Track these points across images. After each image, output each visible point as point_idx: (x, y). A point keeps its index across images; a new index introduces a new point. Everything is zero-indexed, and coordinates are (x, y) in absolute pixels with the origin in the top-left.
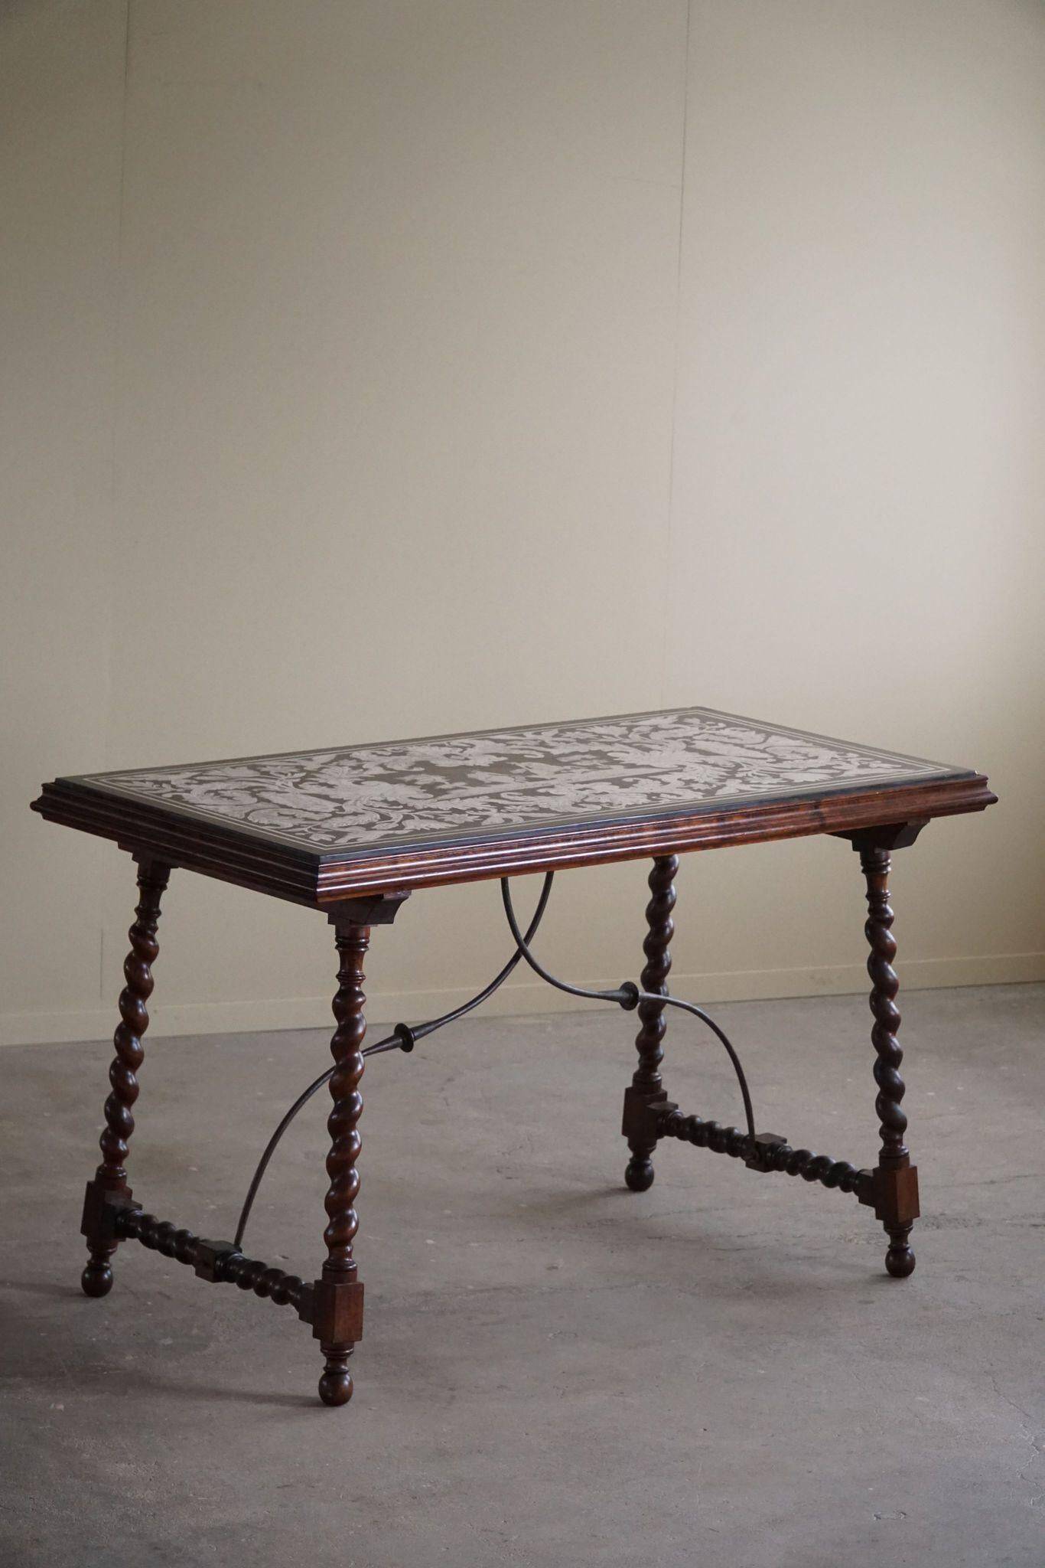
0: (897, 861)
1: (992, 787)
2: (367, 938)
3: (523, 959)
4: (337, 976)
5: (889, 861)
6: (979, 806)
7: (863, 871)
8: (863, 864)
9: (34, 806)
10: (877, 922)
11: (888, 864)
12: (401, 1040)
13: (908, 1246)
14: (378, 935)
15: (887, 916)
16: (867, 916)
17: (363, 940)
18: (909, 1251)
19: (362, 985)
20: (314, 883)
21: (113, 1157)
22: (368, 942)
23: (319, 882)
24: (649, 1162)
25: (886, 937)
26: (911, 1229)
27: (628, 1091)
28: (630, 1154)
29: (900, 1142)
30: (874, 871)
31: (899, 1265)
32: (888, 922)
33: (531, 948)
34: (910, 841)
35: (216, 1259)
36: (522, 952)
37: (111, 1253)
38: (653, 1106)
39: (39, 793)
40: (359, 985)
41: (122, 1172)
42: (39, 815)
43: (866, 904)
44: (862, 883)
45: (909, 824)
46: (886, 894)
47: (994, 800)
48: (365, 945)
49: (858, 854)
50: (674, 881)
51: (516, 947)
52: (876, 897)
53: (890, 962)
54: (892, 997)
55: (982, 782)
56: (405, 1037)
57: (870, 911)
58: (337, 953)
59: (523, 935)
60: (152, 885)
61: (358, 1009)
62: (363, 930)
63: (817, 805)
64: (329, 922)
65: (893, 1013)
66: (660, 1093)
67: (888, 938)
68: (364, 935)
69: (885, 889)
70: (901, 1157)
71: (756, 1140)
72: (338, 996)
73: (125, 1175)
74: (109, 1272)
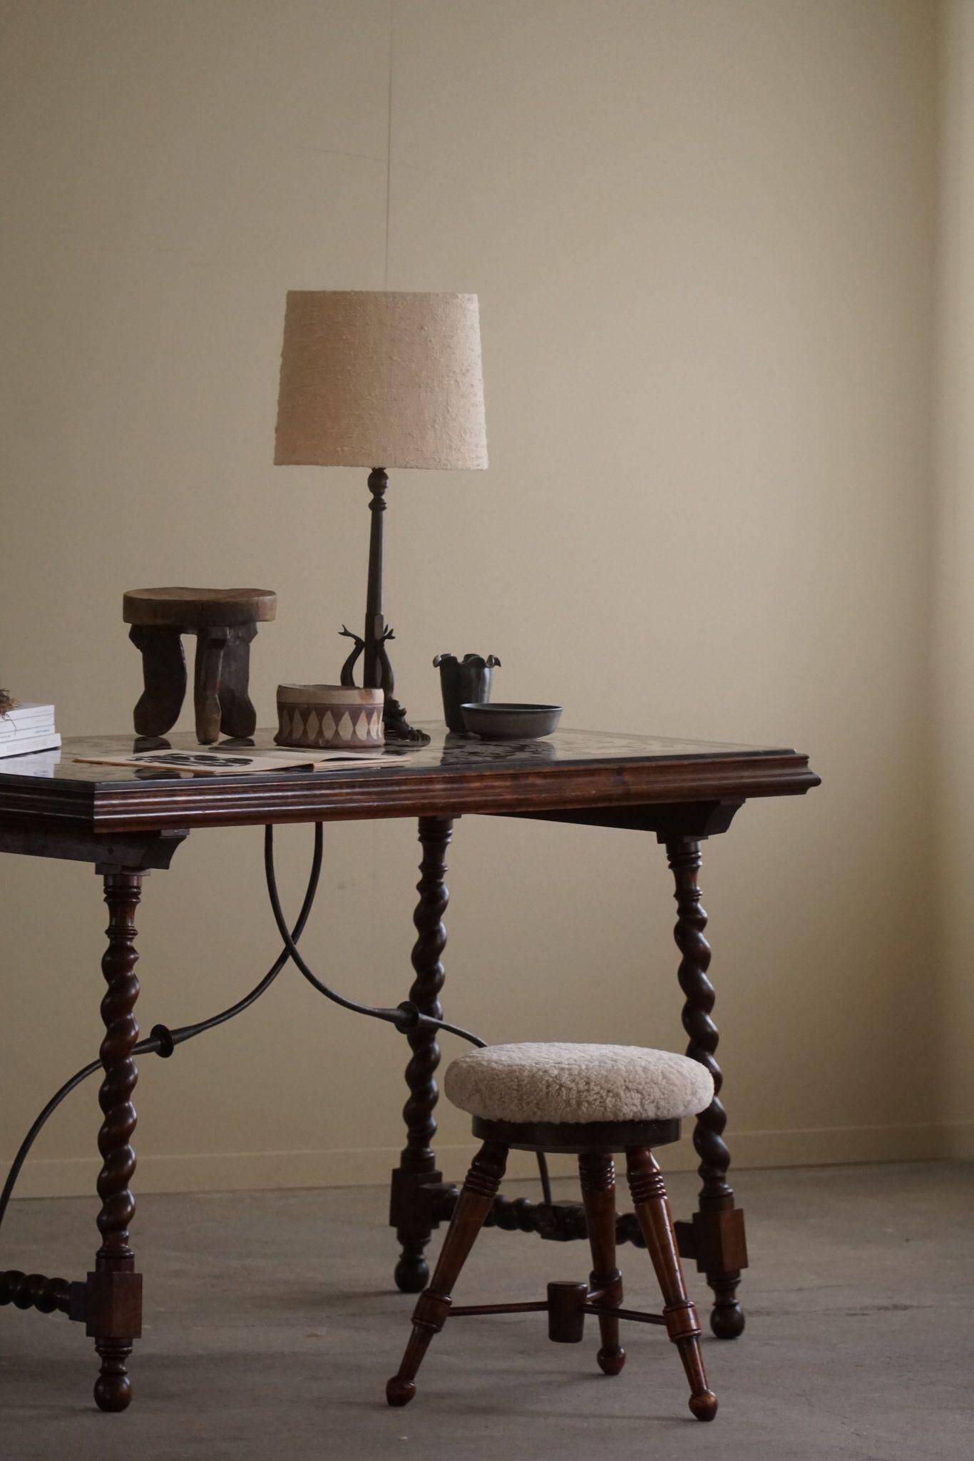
0: (708, 849)
1: (814, 767)
2: (138, 888)
3: (290, 959)
4: (107, 932)
5: (700, 854)
6: (799, 788)
7: (670, 867)
8: (669, 858)
10: (688, 925)
11: (699, 858)
12: (159, 1043)
13: (735, 1301)
14: (151, 882)
15: (700, 917)
16: (676, 918)
17: (135, 890)
18: (738, 1308)
19: (134, 940)
20: (91, 810)
22: (139, 893)
23: (96, 810)
24: (422, 1257)
25: (699, 941)
26: (739, 1281)
27: (395, 1172)
28: (399, 1249)
29: (723, 1179)
30: (683, 865)
31: (727, 1325)
32: (702, 924)
34: (723, 826)
36: (289, 951)
38: (427, 1186)
40: (131, 940)
43: (675, 905)
44: (668, 880)
45: (722, 803)
46: (698, 891)
47: (817, 782)
48: (136, 895)
49: (663, 846)
50: (443, 917)
52: (686, 895)
53: (705, 970)
54: (708, 1011)
55: (803, 761)
56: (164, 1041)
57: (680, 912)
58: (106, 906)
61: (130, 964)
62: (135, 877)
63: (620, 771)
64: (97, 873)
65: (710, 1030)
66: (435, 1172)
67: (702, 942)
68: (135, 884)
69: (695, 886)
70: (725, 1196)
71: (553, 1204)
72: (108, 953)
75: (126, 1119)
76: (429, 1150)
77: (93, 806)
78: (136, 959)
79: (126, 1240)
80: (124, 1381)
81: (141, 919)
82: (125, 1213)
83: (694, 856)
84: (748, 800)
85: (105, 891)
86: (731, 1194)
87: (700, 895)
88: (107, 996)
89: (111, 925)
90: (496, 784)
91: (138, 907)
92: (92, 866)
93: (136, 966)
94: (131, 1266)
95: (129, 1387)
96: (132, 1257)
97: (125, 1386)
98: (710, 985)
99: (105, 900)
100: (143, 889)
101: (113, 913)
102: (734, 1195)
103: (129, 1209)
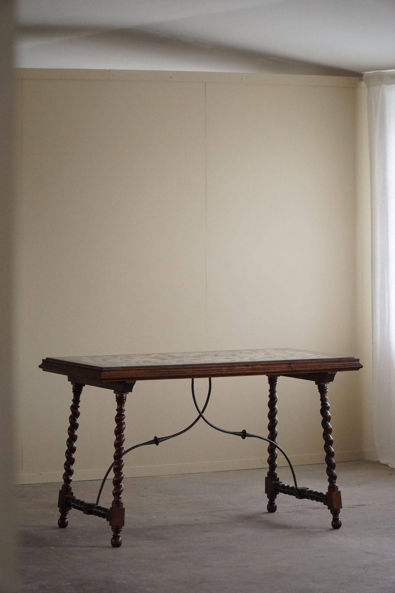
0: (329, 386)
1: (361, 362)
2: (126, 397)
3: (201, 418)
4: (116, 410)
6: (356, 369)
7: (319, 391)
8: (319, 389)
9: (40, 367)
10: (324, 409)
11: (327, 389)
13: (339, 518)
14: (128, 396)
15: (328, 406)
16: (321, 407)
17: (125, 398)
18: (339, 520)
19: (124, 412)
21: (67, 481)
24: (275, 502)
26: (340, 512)
27: (266, 478)
28: (268, 500)
29: (335, 482)
30: (322, 391)
31: (336, 525)
32: (328, 408)
33: (204, 415)
34: (332, 380)
35: (88, 508)
36: (201, 416)
37: (68, 513)
38: (275, 483)
39: (41, 362)
41: (70, 486)
42: (41, 369)
43: (320, 402)
45: (328, 373)
47: (362, 367)
48: (125, 400)
49: (317, 385)
51: (199, 414)
53: (329, 421)
54: (330, 434)
55: (358, 360)
56: (156, 441)
57: (322, 405)
58: (116, 402)
59: (201, 410)
60: (77, 392)
61: (123, 420)
62: (125, 395)
63: (290, 364)
64: (114, 393)
65: (331, 439)
66: (277, 478)
67: (328, 414)
69: (326, 397)
70: (335, 487)
71: (298, 487)
72: (117, 416)
73: (71, 488)
74: (67, 520)
76: (275, 471)
78: (125, 418)
79: (121, 498)
81: (126, 406)
83: (326, 388)
84: (338, 372)
85: (116, 398)
86: (337, 486)
87: (327, 399)
88: (116, 428)
89: (118, 408)
90: (245, 368)
92: (113, 391)
93: (125, 420)
94: (122, 506)
95: (121, 540)
96: (122, 503)
97: (120, 540)
98: (331, 426)
99: (116, 401)
101: (118, 405)
102: (338, 487)
103: (122, 489)
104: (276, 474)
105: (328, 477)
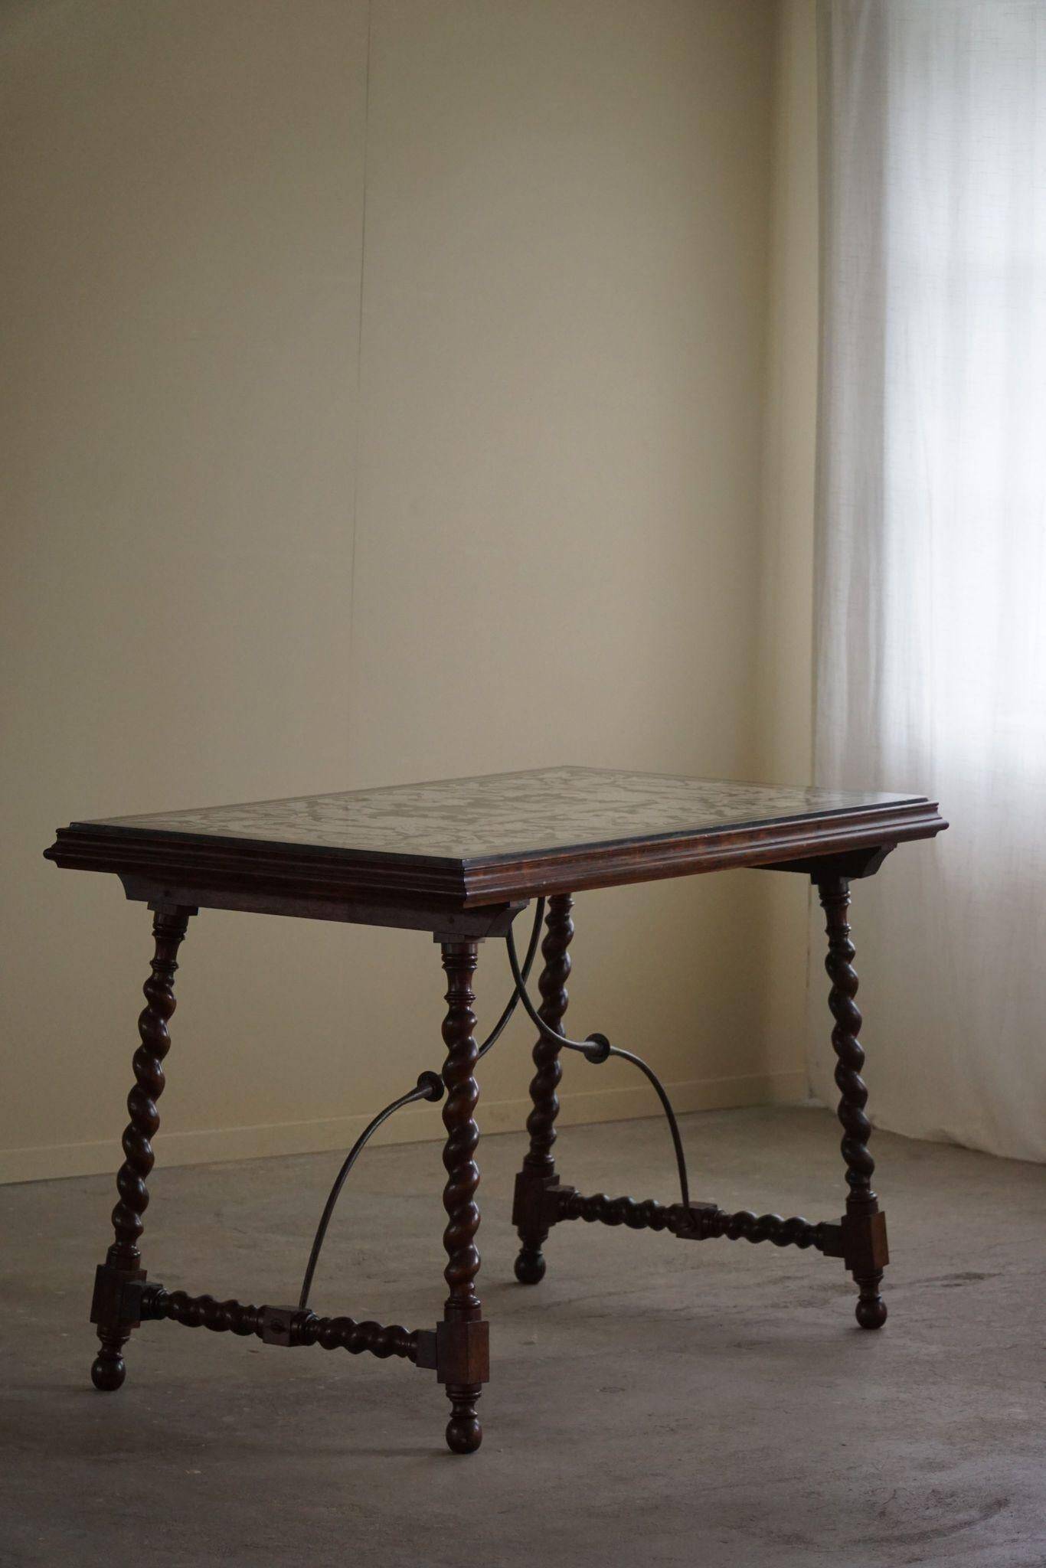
0: (856, 889)
1: (944, 813)
2: (475, 955)
4: (446, 997)
5: (849, 892)
6: (932, 832)
7: (822, 905)
8: (822, 897)
9: (49, 854)
10: (838, 957)
11: (848, 897)
12: (430, 1088)
15: (850, 949)
16: (827, 951)
17: (473, 957)
18: (881, 1300)
19: (472, 1005)
20: (462, 887)
21: (127, 1234)
23: (466, 886)
24: (540, 1252)
25: (848, 970)
26: (882, 1277)
27: (518, 1176)
28: (520, 1245)
29: (868, 1186)
30: (834, 904)
31: (871, 1316)
32: (850, 956)
34: (873, 869)
35: (291, 1324)
36: (520, 992)
37: (125, 1341)
38: (546, 1189)
40: (470, 1004)
41: (136, 1251)
43: (826, 939)
46: (847, 927)
47: (945, 826)
48: (473, 962)
49: (816, 887)
52: (836, 931)
53: (853, 996)
54: (856, 1033)
55: (933, 808)
57: (831, 945)
60: (171, 933)
61: (469, 1028)
62: (473, 945)
64: (435, 942)
65: (858, 1051)
66: (554, 1176)
67: (851, 972)
68: (474, 952)
69: (846, 923)
70: (869, 1201)
71: (691, 1206)
72: (448, 1018)
73: (139, 1255)
74: (122, 1363)
75: (471, 1175)
76: (550, 1156)
77: (464, 884)
78: (474, 1023)
79: (472, 1291)
80: (475, 1423)
82: (474, 1265)
83: (845, 894)
84: (900, 845)
85: (444, 958)
86: (875, 1198)
87: (849, 930)
88: (449, 1057)
89: (449, 991)
91: (475, 973)
92: (431, 934)
94: (478, 1315)
95: (480, 1429)
96: (478, 1307)
97: (475, 1428)
98: (858, 1010)
99: (444, 967)
100: (479, 956)
101: (451, 980)
102: (878, 1200)
103: (476, 1261)
104: (553, 1163)
105: (846, 1167)
